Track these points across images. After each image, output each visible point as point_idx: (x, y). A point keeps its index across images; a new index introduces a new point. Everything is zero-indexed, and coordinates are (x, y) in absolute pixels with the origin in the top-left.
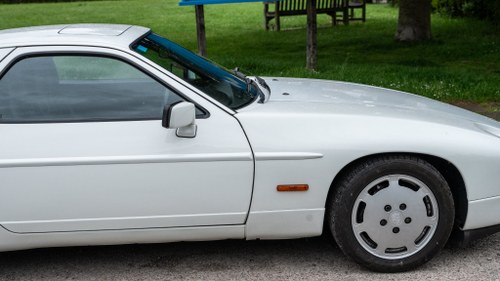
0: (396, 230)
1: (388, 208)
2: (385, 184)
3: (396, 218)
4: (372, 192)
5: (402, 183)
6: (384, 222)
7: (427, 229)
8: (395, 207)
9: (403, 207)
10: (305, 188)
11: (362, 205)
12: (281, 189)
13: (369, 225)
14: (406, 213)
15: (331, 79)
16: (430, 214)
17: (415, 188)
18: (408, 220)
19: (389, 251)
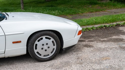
0: (46, 50)
1: (43, 45)
2: (42, 39)
3: (45, 47)
4: (38, 41)
5: (46, 38)
6: (42, 49)
7: (54, 49)
8: (45, 44)
9: (47, 44)
10: (20, 42)
11: (36, 45)
12: (13, 43)
13: (39, 50)
14: (48, 46)
15: (28, 12)
16: (54, 45)
17: (50, 39)
18: (49, 47)
19: (44, 56)
